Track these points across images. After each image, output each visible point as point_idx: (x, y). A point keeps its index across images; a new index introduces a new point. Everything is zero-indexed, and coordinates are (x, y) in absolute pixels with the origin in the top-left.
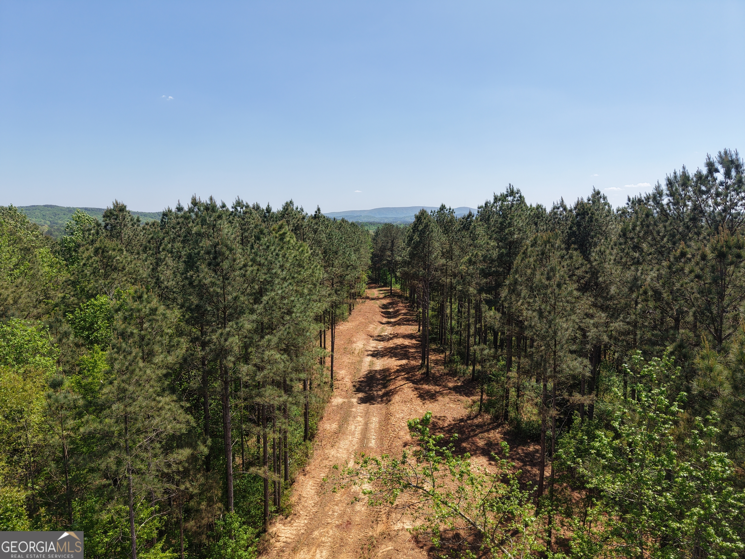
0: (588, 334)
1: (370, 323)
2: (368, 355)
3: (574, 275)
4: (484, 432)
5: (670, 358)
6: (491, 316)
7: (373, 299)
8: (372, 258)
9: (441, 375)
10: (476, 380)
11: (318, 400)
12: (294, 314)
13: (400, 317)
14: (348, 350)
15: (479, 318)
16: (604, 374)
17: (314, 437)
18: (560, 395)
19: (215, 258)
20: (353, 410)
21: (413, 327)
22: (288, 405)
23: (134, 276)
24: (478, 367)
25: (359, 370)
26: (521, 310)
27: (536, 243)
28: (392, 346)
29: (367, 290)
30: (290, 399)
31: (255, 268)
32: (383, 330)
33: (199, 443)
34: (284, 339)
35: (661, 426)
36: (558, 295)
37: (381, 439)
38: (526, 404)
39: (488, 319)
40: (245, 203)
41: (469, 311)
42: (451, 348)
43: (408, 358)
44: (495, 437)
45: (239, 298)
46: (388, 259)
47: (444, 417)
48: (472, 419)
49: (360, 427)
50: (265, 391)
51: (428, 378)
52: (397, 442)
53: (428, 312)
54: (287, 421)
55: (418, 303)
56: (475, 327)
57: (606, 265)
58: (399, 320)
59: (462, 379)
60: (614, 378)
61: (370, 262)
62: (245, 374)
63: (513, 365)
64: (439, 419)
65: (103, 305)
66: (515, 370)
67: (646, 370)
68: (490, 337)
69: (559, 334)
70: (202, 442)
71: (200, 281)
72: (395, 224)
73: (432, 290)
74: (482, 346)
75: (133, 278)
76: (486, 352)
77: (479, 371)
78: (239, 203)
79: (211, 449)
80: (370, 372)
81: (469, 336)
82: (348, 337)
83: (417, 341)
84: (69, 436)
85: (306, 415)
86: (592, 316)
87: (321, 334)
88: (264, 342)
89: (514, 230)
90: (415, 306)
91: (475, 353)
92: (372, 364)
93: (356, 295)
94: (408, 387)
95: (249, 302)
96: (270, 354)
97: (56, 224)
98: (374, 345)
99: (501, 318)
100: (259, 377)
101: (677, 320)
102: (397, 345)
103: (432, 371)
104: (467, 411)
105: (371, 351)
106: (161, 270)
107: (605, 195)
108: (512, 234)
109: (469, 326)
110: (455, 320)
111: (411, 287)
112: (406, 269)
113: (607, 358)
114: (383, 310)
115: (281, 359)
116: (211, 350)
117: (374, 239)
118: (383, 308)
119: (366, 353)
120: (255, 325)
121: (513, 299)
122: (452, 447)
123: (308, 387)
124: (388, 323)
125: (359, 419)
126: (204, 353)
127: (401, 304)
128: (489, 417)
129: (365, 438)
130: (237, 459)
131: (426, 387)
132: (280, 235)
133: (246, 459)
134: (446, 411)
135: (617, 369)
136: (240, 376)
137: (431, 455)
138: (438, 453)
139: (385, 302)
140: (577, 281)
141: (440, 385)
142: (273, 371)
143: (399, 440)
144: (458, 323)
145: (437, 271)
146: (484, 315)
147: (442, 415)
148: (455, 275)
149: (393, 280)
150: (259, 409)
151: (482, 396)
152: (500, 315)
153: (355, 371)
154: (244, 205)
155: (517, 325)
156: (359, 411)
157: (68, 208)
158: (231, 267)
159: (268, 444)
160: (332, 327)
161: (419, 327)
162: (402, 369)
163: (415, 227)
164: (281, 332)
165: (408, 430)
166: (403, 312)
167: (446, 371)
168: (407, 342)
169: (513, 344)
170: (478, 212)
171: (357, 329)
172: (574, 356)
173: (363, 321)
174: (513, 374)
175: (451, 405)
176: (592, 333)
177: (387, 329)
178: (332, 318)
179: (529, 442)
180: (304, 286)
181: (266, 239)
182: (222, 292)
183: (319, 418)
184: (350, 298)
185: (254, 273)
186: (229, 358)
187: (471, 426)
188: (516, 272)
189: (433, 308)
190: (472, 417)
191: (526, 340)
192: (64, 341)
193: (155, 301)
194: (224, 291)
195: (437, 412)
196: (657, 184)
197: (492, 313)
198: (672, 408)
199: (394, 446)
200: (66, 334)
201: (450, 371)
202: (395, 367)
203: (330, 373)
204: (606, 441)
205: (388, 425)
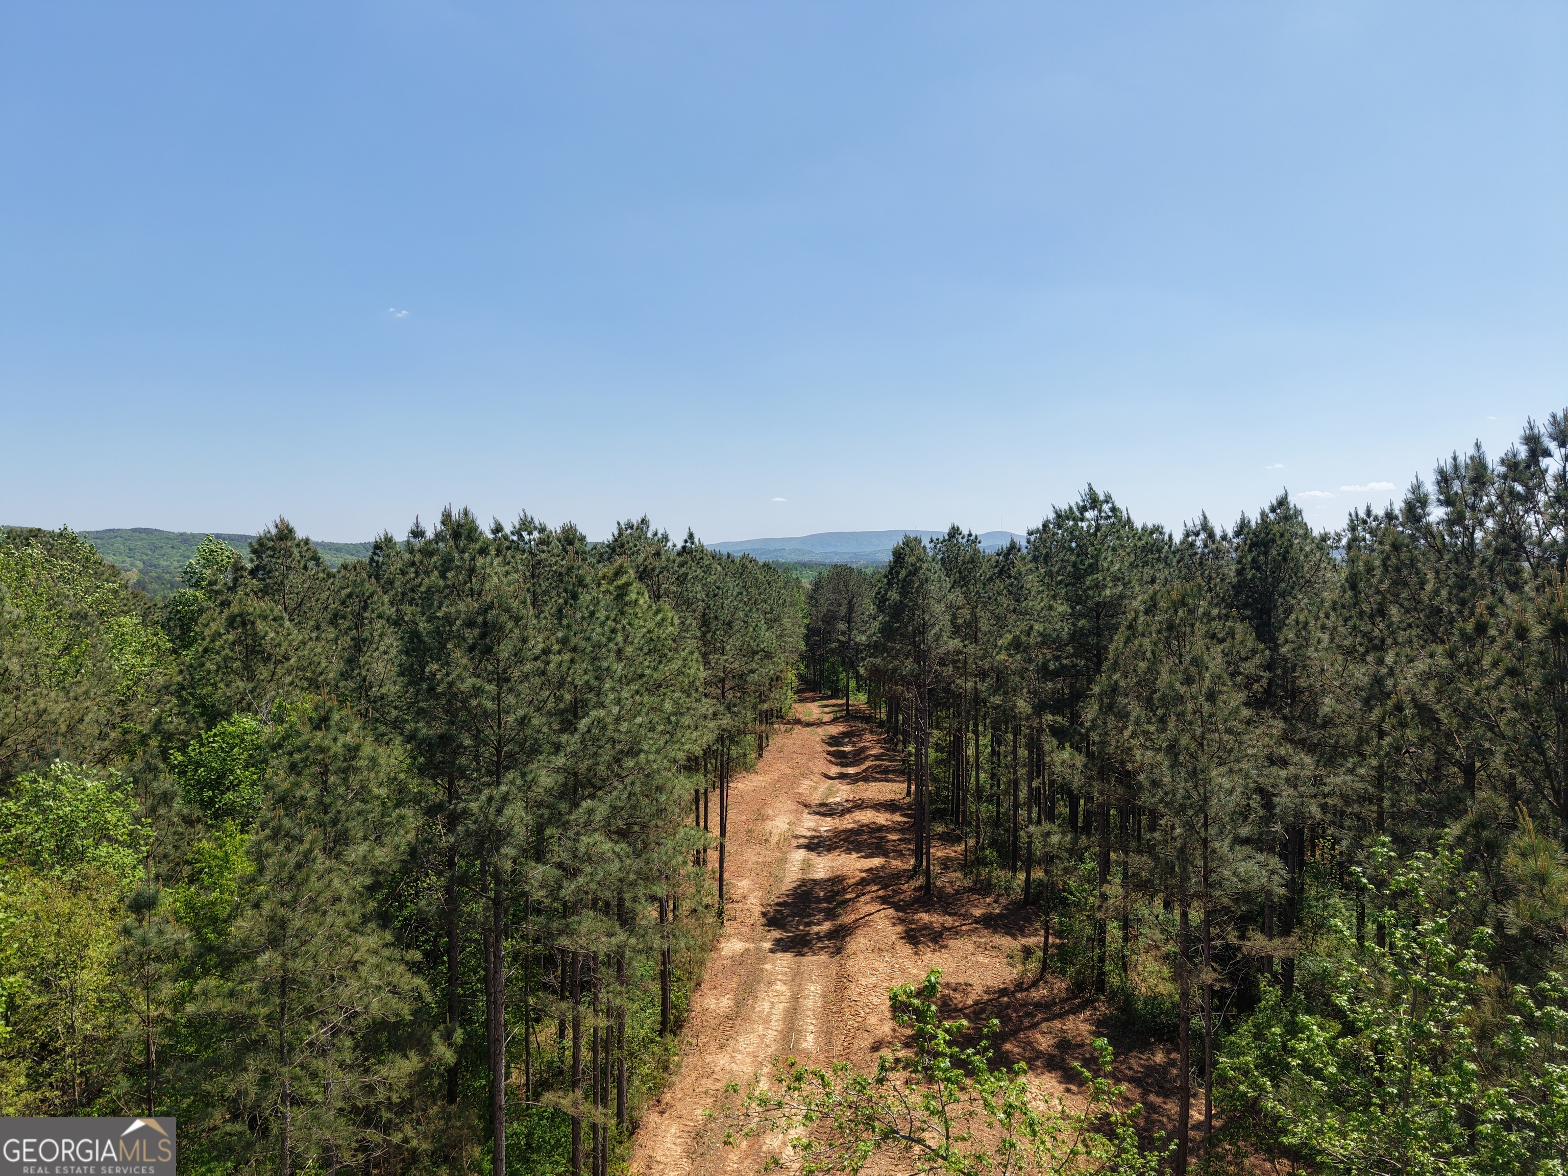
0: (1276, 800)
1: (803, 775)
2: (799, 847)
3: (1240, 674)
4: (1053, 1019)
5: (1452, 853)
6: (1063, 762)
7: (809, 725)
8: (807, 635)
9: (957, 892)
10: (1033, 904)
11: (692, 942)
12: (642, 756)
13: (868, 763)
14: (755, 835)
15: (1037, 765)
16: (1313, 893)
17: (681, 1027)
18: (1219, 936)
19: (483, 636)
20: (767, 966)
21: (896, 786)
22: (628, 954)
23: (309, 674)
24: (1038, 874)
25: (779, 880)
26: (1130, 749)
27: (1155, 606)
28: (850, 826)
29: (796, 705)
30: (633, 941)
31: (567, 657)
32: (830, 792)
33: (435, 1037)
34: (622, 808)
35: (1440, 1004)
36: (1210, 716)
37: (827, 1033)
38: (1144, 956)
39: (1058, 769)
40: (537, 524)
41: (1014, 752)
42: (978, 833)
43: (885, 854)
44: (1077, 1029)
45: (530, 720)
46: (841, 638)
47: (966, 985)
48: (1027, 989)
49: (781, 1006)
50: (579, 923)
51: (930, 899)
52: (863, 1039)
53: (926, 752)
54: (624, 989)
55: (906, 734)
56: (1030, 786)
57: (1311, 652)
58: (865, 771)
59: (1003, 901)
60: (1334, 900)
61: (802, 646)
62: (536, 884)
63: (1113, 870)
64: (955, 990)
65: (245, 733)
66: (1118, 881)
67: (1402, 878)
68: (1063, 809)
69: (1214, 801)
70: (441, 1036)
71: (451, 685)
72: (854, 566)
73: (936, 706)
74: (1046, 826)
75: (306, 679)
76: (1055, 839)
77: (1040, 883)
78: (526, 525)
79: (461, 1051)
80: (804, 882)
81: (1016, 806)
82: (755, 807)
83: (902, 815)
84: (161, 1019)
85: (664, 976)
86: (1284, 762)
87: (698, 799)
88: (579, 815)
89: (1104, 579)
90: (899, 740)
91: (1029, 843)
92: (807, 865)
93: (772, 715)
94: (887, 917)
95: (550, 728)
96: (591, 840)
97: (156, 566)
98: (812, 825)
99: (1085, 766)
100: (568, 890)
101: (1469, 772)
102: (862, 826)
103: (938, 883)
104: (1015, 971)
105: (805, 837)
106: (366, 663)
107: (1299, 507)
108: (1098, 586)
109: (1016, 783)
110: (986, 772)
111: (890, 699)
112: (879, 660)
113: (1318, 856)
114: (831, 749)
115: (614, 852)
116: (468, 833)
117: (811, 598)
118: (830, 745)
119: (795, 843)
120: (561, 778)
121: (1110, 726)
122: (986, 1049)
123: (670, 916)
124: (842, 776)
125: (779, 987)
126: (452, 840)
127: (868, 736)
128: (1064, 985)
129: (792, 1029)
130: (515, 1074)
131: (925, 917)
132: (618, 587)
133: (534, 1075)
134: (970, 972)
135: (1341, 879)
136: (527, 888)
137: (942, 1065)
138: (957, 1063)
139: (834, 730)
140: (1246, 687)
141: (955, 914)
142: (597, 878)
143: (866, 1035)
144: (992, 779)
145: (944, 665)
146: (1047, 759)
147: (961, 981)
148: (984, 674)
149: (853, 684)
150: (564, 963)
151: (1046, 939)
152: (1084, 759)
153: (771, 881)
154: (535, 528)
155: (1119, 781)
156: (779, 969)
157: (181, 534)
158: (516, 655)
159: (583, 1042)
160: (722, 784)
161: (909, 787)
162: (874, 877)
163: (890, 573)
164: (617, 794)
165: (888, 1015)
166: (873, 752)
167: (968, 883)
168: (882, 818)
169: (1112, 826)
170: (1028, 542)
171: (774, 790)
172: (1247, 850)
173: (789, 771)
174: (1114, 889)
175: (981, 959)
176: (1285, 798)
177: (838, 790)
178: (722, 764)
179: (1153, 1043)
180: (664, 694)
181: (589, 598)
182: (495, 707)
183: (692, 984)
184: (761, 722)
185: (564, 668)
186: (505, 850)
187: (1025, 1004)
188: (1115, 666)
189: (937, 744)
190: (1025, 986)
191: (1140, 815)
192: (162, 811)
193: (356, 726)
194: (499, 705)
195: (949, 974)
196: (1415, 482)
197: (1066, 755)
198: (1463, 964)
199: (855, 1048)
200: (166, 798)
201: (975, 883)
202: (857, 873)
203: (716, 885)
204: (1320, 1038)
205: (842, 1001)
